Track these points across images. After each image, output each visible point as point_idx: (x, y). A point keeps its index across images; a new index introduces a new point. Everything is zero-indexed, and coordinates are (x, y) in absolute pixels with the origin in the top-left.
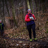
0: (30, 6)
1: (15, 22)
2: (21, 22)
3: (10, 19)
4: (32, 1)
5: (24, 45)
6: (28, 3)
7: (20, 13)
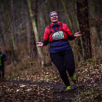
0: (37, 28)
1: (14, 54)
2: (23, 54)
3: (6, 49)
4: (39, 21)
5: (28, 90)
6: (34, 24)
7: (22, 39)
